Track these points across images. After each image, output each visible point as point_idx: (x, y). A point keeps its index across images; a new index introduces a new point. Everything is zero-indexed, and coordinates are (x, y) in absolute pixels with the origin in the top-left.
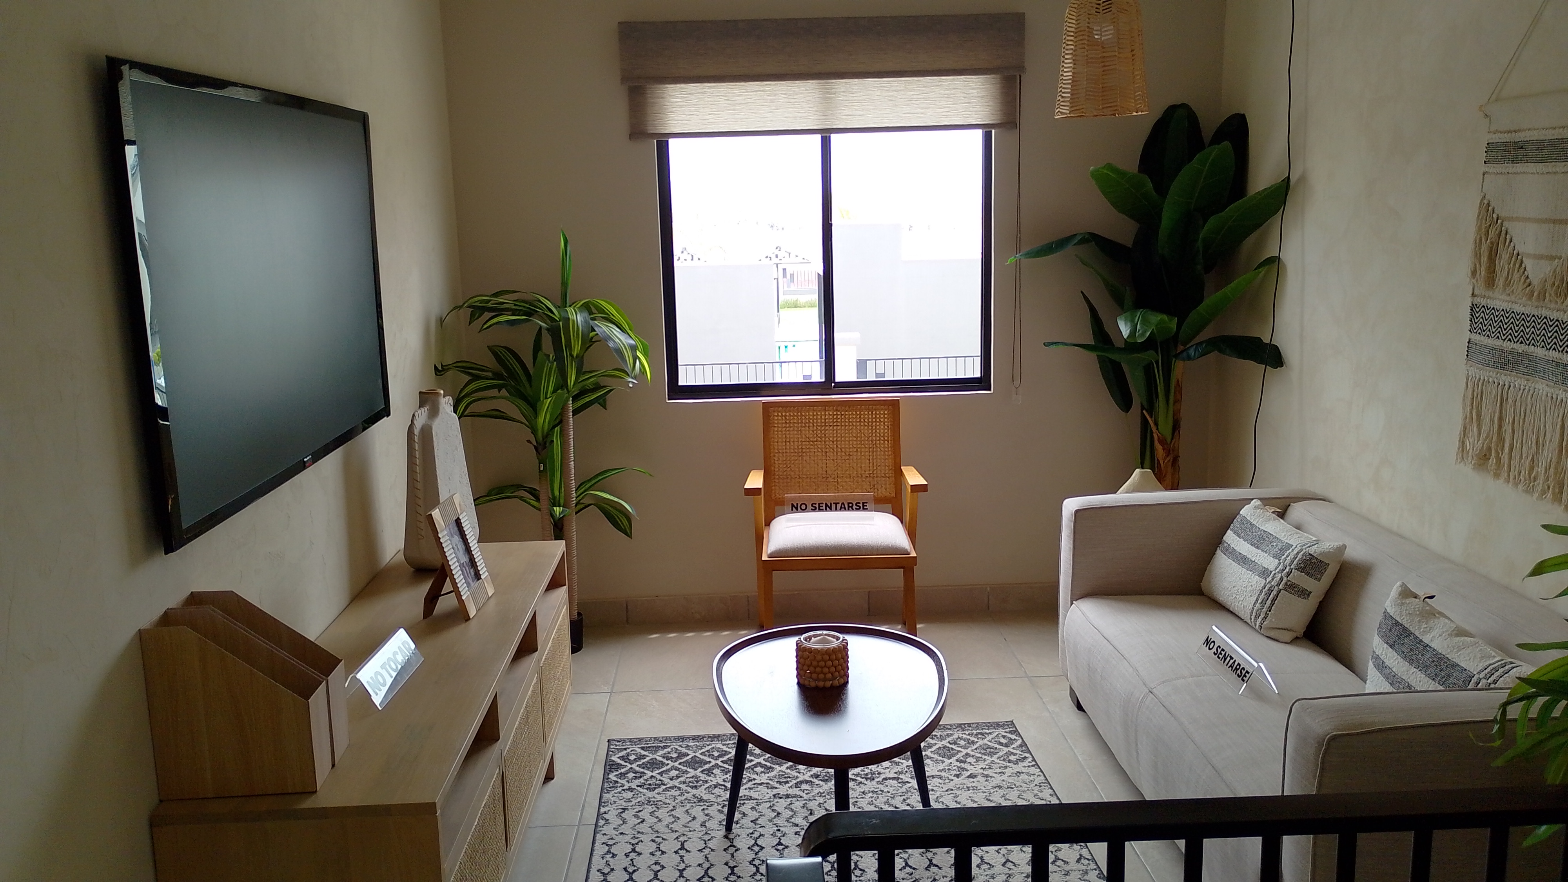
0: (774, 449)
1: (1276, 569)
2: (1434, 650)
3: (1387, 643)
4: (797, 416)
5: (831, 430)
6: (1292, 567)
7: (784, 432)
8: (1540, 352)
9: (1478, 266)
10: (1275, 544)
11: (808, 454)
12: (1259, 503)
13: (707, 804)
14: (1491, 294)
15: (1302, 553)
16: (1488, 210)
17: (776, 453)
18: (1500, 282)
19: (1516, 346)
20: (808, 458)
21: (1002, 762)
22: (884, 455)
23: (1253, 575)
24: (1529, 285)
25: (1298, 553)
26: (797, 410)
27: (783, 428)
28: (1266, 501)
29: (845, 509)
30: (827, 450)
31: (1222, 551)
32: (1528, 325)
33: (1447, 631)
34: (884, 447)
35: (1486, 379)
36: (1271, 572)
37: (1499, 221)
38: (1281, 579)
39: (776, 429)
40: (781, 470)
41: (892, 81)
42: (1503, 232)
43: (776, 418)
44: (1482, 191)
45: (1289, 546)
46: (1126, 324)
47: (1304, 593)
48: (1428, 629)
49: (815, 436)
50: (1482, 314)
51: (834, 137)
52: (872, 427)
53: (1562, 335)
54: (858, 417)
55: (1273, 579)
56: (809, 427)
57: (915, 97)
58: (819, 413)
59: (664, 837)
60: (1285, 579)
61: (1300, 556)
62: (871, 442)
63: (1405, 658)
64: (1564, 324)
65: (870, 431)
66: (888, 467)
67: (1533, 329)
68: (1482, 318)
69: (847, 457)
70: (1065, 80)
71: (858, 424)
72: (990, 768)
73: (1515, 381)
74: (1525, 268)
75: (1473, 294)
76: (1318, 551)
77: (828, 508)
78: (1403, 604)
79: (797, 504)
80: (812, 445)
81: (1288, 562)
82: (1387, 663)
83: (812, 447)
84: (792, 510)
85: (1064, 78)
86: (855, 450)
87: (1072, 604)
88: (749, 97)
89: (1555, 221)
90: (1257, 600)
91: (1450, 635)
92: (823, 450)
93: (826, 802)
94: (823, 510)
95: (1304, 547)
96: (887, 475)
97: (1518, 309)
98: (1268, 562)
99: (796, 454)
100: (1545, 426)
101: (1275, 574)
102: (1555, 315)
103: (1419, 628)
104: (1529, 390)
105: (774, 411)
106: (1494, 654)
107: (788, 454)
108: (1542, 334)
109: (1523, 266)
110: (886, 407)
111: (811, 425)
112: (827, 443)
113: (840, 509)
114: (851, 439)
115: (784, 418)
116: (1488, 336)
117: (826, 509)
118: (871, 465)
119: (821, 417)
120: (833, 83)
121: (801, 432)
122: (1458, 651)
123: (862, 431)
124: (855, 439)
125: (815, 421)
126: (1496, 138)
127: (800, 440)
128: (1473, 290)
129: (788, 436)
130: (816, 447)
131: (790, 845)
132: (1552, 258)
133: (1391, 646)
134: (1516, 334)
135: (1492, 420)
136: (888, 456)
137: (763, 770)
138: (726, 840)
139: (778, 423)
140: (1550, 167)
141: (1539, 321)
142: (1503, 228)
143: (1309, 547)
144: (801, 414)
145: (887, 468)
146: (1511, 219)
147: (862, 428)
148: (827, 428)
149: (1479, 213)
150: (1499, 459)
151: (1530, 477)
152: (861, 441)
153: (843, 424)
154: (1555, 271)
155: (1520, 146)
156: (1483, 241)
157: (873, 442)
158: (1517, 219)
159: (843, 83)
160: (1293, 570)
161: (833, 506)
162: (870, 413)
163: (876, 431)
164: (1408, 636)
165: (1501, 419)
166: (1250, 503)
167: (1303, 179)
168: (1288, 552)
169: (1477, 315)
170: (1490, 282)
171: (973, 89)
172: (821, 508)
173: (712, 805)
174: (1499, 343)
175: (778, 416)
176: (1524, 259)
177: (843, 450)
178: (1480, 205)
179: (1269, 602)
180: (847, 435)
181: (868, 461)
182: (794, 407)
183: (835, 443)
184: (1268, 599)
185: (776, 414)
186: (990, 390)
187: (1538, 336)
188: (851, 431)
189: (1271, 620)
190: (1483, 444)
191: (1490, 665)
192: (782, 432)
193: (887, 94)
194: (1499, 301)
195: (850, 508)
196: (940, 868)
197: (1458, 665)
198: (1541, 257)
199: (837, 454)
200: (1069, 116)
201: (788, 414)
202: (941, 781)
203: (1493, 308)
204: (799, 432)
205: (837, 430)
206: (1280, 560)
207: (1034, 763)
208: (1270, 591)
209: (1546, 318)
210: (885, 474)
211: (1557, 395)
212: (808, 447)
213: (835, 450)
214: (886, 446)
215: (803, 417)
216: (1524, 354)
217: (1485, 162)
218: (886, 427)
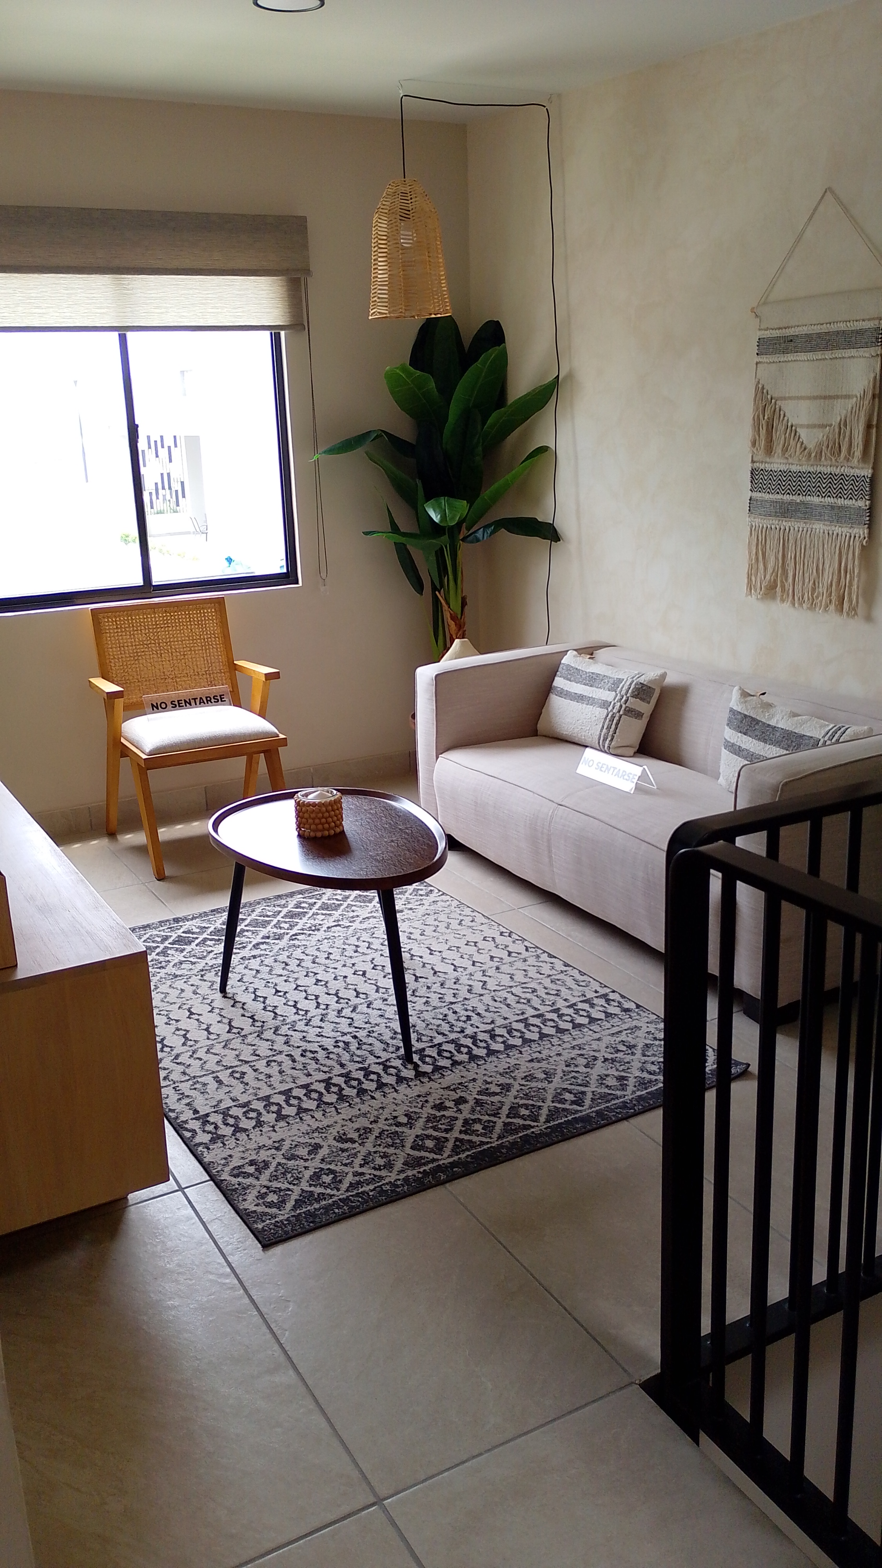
0: (109, 655)
1: (614, 699)
2: (782, 729)
3: (740, 732)
4: (128, 620)
5: (163, 631)
6: (628, 695)
7: (117, 638)
8: (816, 500)
9: (757, 438)
10: (606, 681)
11: (144, 657)
12: (575, 653)
13: (185, 977)
14: (768, 460)
15: (634, 683)
16: (763, 392)
17: (112, 659)
18: (778, 450)
19: (794, 498)
20: (145, 661)
21: (415, 897)
22: (217, 652)
23: (594, 708)
24: (805, 449)
25: (631, 684)
26: (127, 614)
27: (115, 633)
28: (580, 651)
29: (205, 703)
30: (162, 652)
31: (556, 695)
32: (804, 480)
33: (786, 715)
34: (216, 644)
35: (769, 526)
36: (611, 702)
37: (773, 401)
38: (621, 706)
39: (108, 635)
40: (119, 675)
41: (186, 279)
42: (778, 410)
43: (107, 624)
44: (756, 377)
45: (620, 680)
46: (435, 511)
47: (639, 715)
48: (771, 716)
49: (148, 638)
50: (761, 476)
51: (130, 335)
52: (202, 626)
53: (835, 485)
54: (188, 616)
55: (613, 708)
56: (141, 630)
57: (209, 296)
58: (149, 616)
59: (167, 1009)
60: (624, 706)
61: (633, 686)
62: (202, 640)
63: (759, 739)
64: (836, 476)
65: (201, 630)
66: (222, 662)
67: (809, 483)
68: (761, 479)
69: (182, 657)
70: (379, 282)
71: (188, 623)
72: (409, 903)
73: (795, 525)
74: (799, 436)
75: (752, 460)
76: (647, 679)
77: (187, 705)
78: (746, 702)
79: (157, 704)
80: (146, 648)
81: (623, 692)
82: (743, 746)
83: (146, 650)
84: (153, 710)
85: (379, 280)
86: (189, 649)
87: (437, 758)
88: (44, 290)
89: (825, 398)
90: (603, 727)
91: (790, 717)
92: (158, 652)
93: (292, 954)
94: (183, 706)
95: (634, 679)
96: (222, 671)
97: (794, 468)
98: (609, 696)
99: (132, 659)
100: (823, 556)
101: (615, 703)
102: (829, 470)
103: (764, 716)
104: (807, 531)
105: (104, 618)
106: (827, 723)
107: (124, 660)
108: (817, 485)
109: (798, 434)
110: (213, 605)
111: (143, 628)
112: (161, 644)
113: (200, 704)
114: (183, 639)
115: (114, 623)
116: (768, 492)
117: (186, 706)
118: (206, 662)
119: (151, 620)
120: (129, 278)
121: (134, 636)
122: (801, 726)
123: (193, 630)
124: (187, 638)
125: (146, 624)
126: (767, 334)
127: (134, 644)
128: (752, 456)
129: (121, 641)
130: (150, 649)
131: (288, 991)
132: (823, 426)
133: (745, 734)
134: (794, 489)
135: (777, 558)
136: (221, 652)
137: (214, 942)
138: (226, 999)
139: (109, 629)
140: (819, 355)
141: (814, 476)
142: (777, 406)
143: (638, 678)
144: (132, 618)
145: (221, 664)
146: (784, 399)
147: (193, 627)
148: (159, 630)
149: (756, 395)
150: (783, 587)
151: (812, 597)
152: (193, 640)
153: (174, 625)
154: (828, 436)
155: (790, 340)
156: (761, 416)
157: (204, 640)
158: (790, 398)
159: (139, 279)
160: (630, 698)
161: (193, 702)
162: (198, 612)
163: (206, 629)
164: (757, 723)
165: (784, 556)
166: (566, 654)
167: (570, 376)
168: (621, 685)
169: (757, 477)
170: (769, 450)
171: (263, 290)
172: (181, 705)
173: (190, 977)
174: (779, 497)
175: (108, 621)
176: (798, 430)
177: (177, 650)
178: (756, 389)
179: (613, 727)
180: (179, 635)
181: (202, 659)
182: (124, 612)
183: (169, 644)
184: (612, 724)
185: (106, 620)
186: (297, 583)
187: (814, 487)
188: (182, 631)
189: (617, 741)
190: (771, 577)
191: (830, 730)
192: (115, 637)
193: (183, 292)
194: (777, 464)
195: (209, 702)
196: (427, 978)
197: (804, 735)
198: (813, 426)
199: (172, 654)
200: (388, 315)
201: (118, 619)
202: (378, 920)
203: (771, 470)
204: (132, 636)
205: (168, 631)
206: (616, 692)
207: (441, 893)
208: (613, 717)
209: (820, 473)
210: (220, 670)
211: (833, 531)
212: (142, 650)
213: (170, 651)
214: (218, 643)
215: (134, 621)
216: (802, 503)
217: (757, 354)
218: (215, 625)
